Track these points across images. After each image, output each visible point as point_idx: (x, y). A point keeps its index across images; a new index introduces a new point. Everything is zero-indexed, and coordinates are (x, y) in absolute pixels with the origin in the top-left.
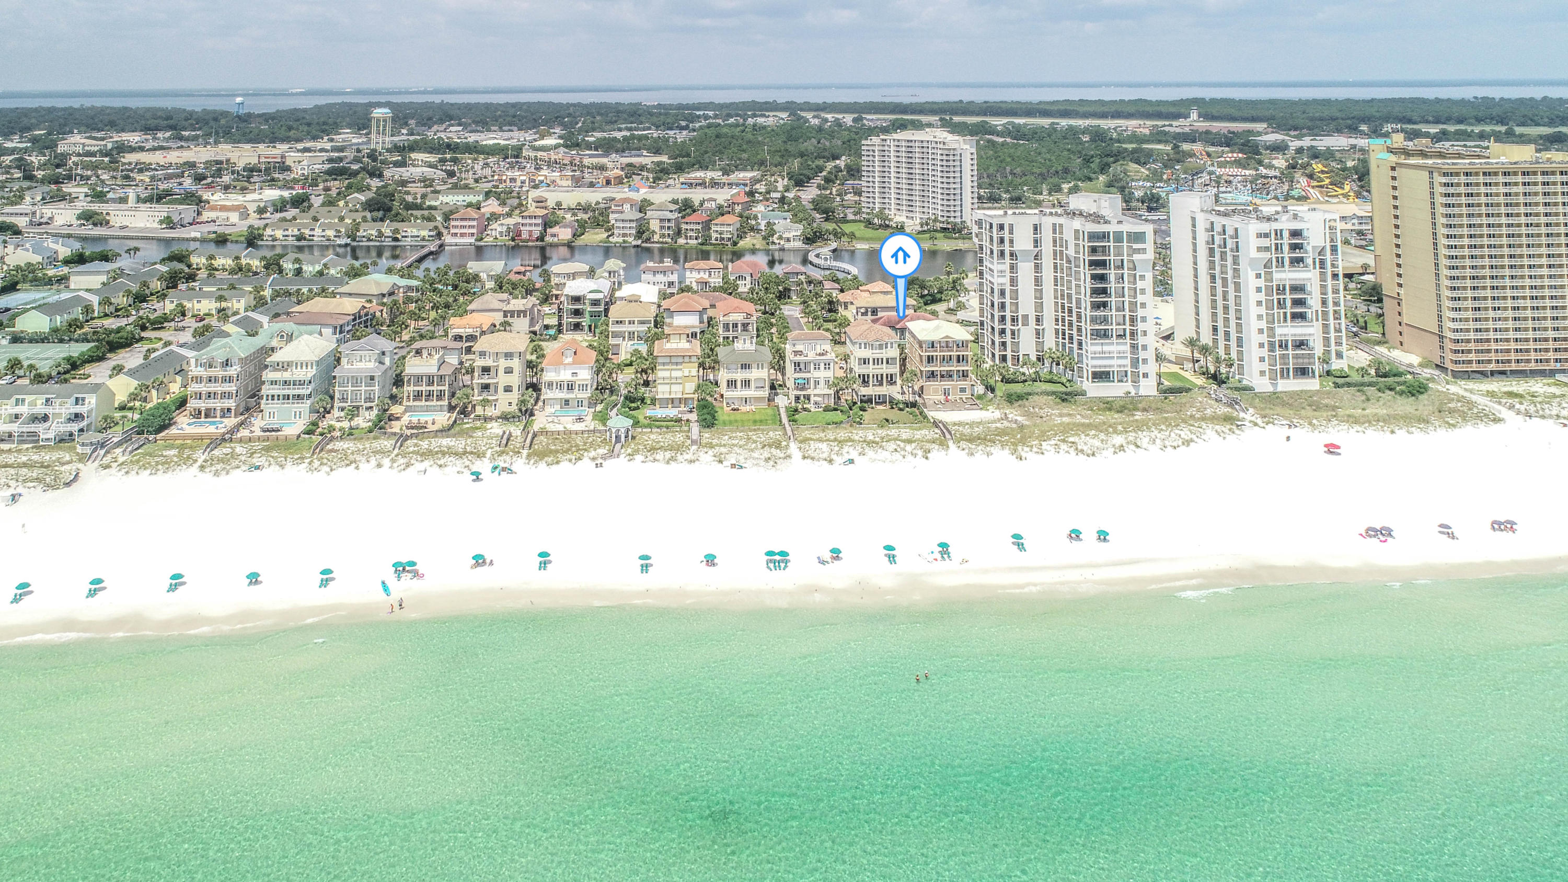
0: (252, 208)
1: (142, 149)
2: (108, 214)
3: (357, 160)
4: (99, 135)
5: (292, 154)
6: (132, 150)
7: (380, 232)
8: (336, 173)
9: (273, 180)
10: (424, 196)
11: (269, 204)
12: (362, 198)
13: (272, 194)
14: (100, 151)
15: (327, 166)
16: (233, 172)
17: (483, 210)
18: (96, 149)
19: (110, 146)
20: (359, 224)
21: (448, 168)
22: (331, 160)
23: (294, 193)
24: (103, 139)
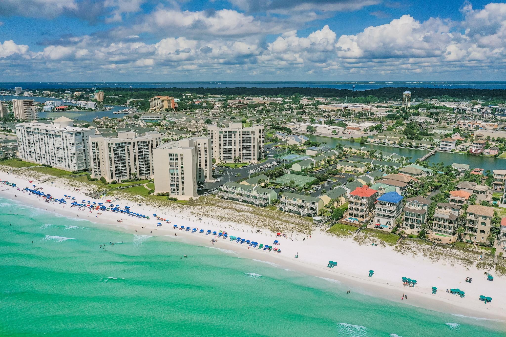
0: (362, 129)
1: (324, 104)
2: (316, 128)
3: (397, 112)
4: (311, 98)
5: (374, 108)
6: (321, 104)
7: (411, 143)
8: (391, 117)
9: (368, 118)
10: (427, 129)
11: (368, 128)
12: (402, 128)
13: (369, 124)
14: (312, 104)
15: (387, 114)
16: (354, 115)
17: (453, 138)
18: (310, 103)
19: (314, 102)
20: (402, 139)
21: (435, 117)
22: (388, 112)
23: (377, 124)
24: (312, 100)
